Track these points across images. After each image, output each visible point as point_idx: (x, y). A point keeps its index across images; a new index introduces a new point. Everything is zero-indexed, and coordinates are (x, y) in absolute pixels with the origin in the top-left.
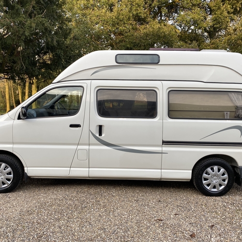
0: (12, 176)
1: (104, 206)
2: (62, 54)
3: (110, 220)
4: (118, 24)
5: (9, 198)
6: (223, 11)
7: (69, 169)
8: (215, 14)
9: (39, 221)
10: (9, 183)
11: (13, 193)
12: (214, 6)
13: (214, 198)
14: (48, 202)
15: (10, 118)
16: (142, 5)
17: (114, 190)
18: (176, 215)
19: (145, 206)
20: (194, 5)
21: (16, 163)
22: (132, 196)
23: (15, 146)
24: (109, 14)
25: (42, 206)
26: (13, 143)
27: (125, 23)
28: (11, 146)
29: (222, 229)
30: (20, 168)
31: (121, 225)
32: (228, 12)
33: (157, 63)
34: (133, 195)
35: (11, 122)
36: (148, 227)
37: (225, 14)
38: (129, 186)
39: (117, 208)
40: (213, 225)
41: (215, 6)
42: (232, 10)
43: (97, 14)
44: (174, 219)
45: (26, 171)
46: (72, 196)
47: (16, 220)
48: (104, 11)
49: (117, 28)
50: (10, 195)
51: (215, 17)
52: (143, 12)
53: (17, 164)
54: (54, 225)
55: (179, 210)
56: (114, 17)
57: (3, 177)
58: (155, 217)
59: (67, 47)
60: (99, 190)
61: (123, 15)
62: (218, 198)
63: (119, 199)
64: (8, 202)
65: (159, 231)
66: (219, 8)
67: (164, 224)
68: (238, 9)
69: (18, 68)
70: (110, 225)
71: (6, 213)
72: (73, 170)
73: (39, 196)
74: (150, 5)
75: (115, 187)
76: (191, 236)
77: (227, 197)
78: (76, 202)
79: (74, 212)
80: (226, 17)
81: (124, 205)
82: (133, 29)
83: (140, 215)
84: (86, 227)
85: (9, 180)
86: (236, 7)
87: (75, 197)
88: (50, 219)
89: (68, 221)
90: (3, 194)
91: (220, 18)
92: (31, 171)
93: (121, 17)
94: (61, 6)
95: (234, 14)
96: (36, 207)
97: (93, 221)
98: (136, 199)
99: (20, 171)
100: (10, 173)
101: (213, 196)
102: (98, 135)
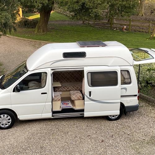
0: (11, 120)
1: (62, 132)
3: (68, 138)
7: (41, 114)
9: (37, 142)
10: (9, 124)
15: (8, 92)
17: (64, 122)
19: (81, 129)
23: (13, 106)
25: (33, 134)
26: (11, 104)
28: (10, 106)
29: (114, 137)
31: (73, 140)
34: (74, 123)
36: (85, 139)
44: (95, 134)
45: (18, 117)
46: (44, 128)
57: (6, 121)
58: (87, 134)
60: (56, 123)
63: (68, 127)
65: (89, 140)
67: (91, 137)
72: (44, 115)
73: (27, 129)
76: (102, 141)
83: (80, 134)
85: (9, 122)
87: (46, 128)
92: (21, 117)
98: (76, 126)
101: (113, 121)
102: (89, 96)
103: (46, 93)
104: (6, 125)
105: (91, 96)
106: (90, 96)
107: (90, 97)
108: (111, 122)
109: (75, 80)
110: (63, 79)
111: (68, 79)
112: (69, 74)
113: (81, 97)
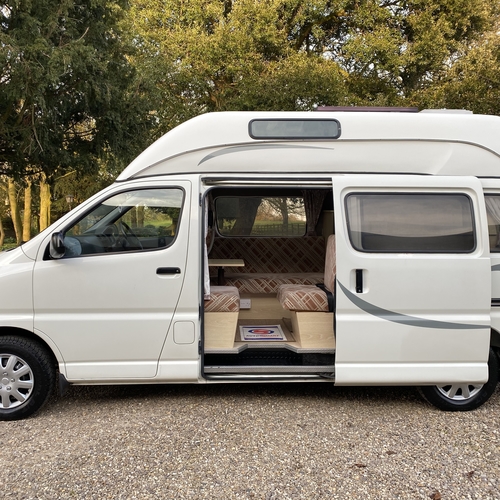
0: (31, 382)
1: (237, 442)
2: (119, 119)
3: (256, 471)
4: (224, 58)
5: (28, 430)
6: (436, 33)
7: (156, 363)
8: (420, 39)
9: (104, 479)
10: (26, 397)
11: (35, 420)
12: (418, 24)
13: (459, 413)
14: (115, 437)
15: (27, 258)
16: (275, 20)
17: (250, 406)
18: (390, 453)
19: (321, 436)
20: (378, 21)
21: (40, 353)
22: (291, 417)
23: (39, 317)
24: (205, 38)
25: (104, 444)
26: (34, 311)
27: (238, 58)
28: (29, 317)
29: (492, 480)
30: (49, 365)
31: (282, 480)
32: (446, 36)
33: (335, 138)
34: (293, 414)
35: (28, 267)
37: (440, 38)
38: (279, 396)
39: (265, 444)
40: (472, 473)
41: (420, 24)
42: (453, 32)
43: (180, 38)
44: (387, 462)
45: (62, 371)
46: (164, 422)
47: (52, 480)
48: (194, 31)
49: (223, 68)
50: (27, 423)
51: (420, 46)
52: (275, 35)
53: (43, 357)
54: (137, 487)
55: (394, 443)
56: (216, 45)
57: (11, 385)
58: (349, 460)
59: (128, 106)
60: (218, 406)
61: (234, 41)
62: (468, 415)
63: (266, 424)
64: (27, 440)
65: (364, 489)
66: (428, 27)
67: (369, 474)
68: (465, 30)
69: (28, 149)
70: (258, 482)
71: (29, 465)
72: (165, 365)
73: (92, 423)
74: (290, 21)
75: (250, 399)
76: (432, 497)
77: (485, 411)
78: (177, 435)
79: (176, 456)
80: (442, 46)
81: (279, 436)
82: (255, 68)
83: (316, 456)
84: (208, 488)
85: (24, 391)
86: (461, 25)
87: (172, 423)
88: (128, 473)
89: (167, 477)
90: (12, 422)
91: (430, 46)
92: (74, 370)
93: (231, 44)
94: (113, 22)
95: (457, 40)
96: (91, 448)
97: (221, 474)
98: (299, 422)
99: (50, 371)
100: (26, 377)
101: (456, 411)
102: (354, 292)
103: (174, 271)
104: (13, 399)
105: (366, 291)
106: (359, 288)
107: (359, 295)
108: (448, 414)
109: (301, 266)
110: (259, 260)
111: (276, 262)
112: (280, 245)
113: (321, 300)
